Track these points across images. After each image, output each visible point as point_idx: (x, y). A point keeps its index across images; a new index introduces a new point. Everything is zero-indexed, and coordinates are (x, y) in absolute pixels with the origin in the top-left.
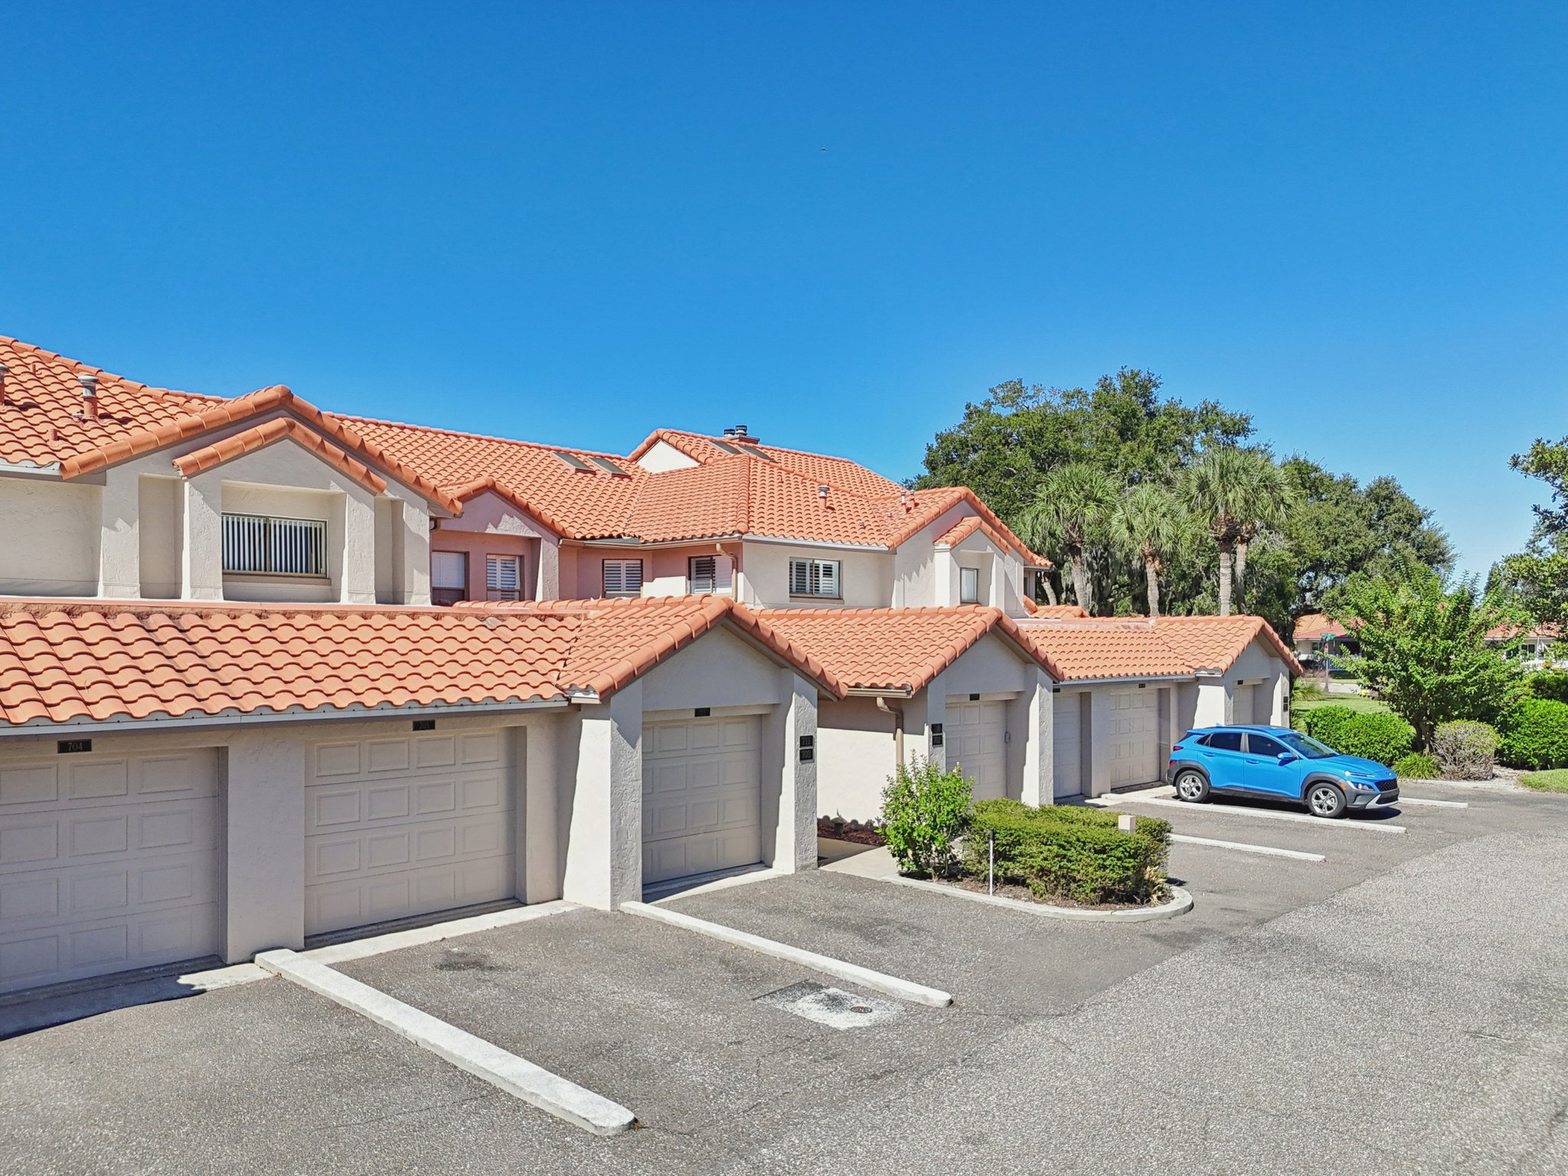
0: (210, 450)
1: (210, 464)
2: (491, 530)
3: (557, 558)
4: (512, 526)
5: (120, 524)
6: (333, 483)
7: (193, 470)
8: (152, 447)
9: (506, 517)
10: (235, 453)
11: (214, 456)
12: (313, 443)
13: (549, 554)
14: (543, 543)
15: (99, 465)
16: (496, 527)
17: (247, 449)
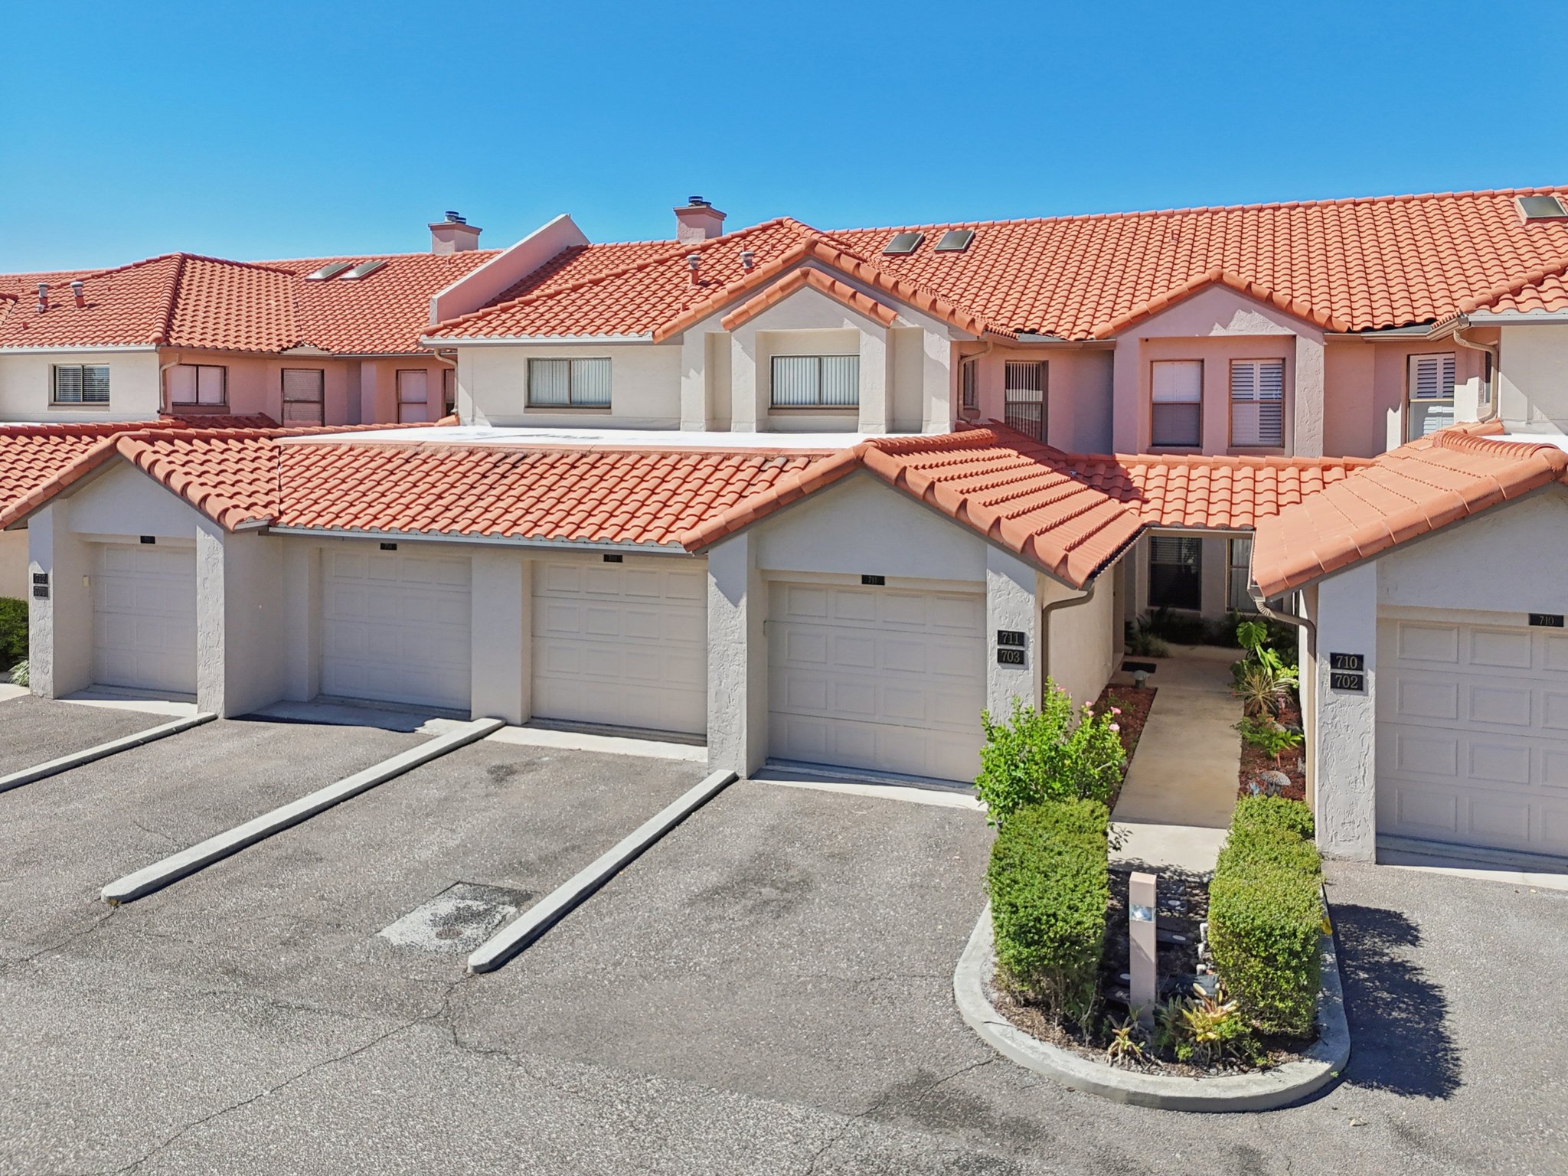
0: (744, 307)
1: (744, 318)
2: (1218, 331)
3: (1322, 359)
4: (1249, 323)
5: (692, 373)
6: (846, 321)
7: (732, 326)
8: (710, 310)
9: (1240, 314)
10: (762, 306)
11: (745, 312)
12: (824, 286)
13: (1310, 354)
14: (1300, 341)
15: (676, 330)
16: (1225, 327)
17: (771, 301)
